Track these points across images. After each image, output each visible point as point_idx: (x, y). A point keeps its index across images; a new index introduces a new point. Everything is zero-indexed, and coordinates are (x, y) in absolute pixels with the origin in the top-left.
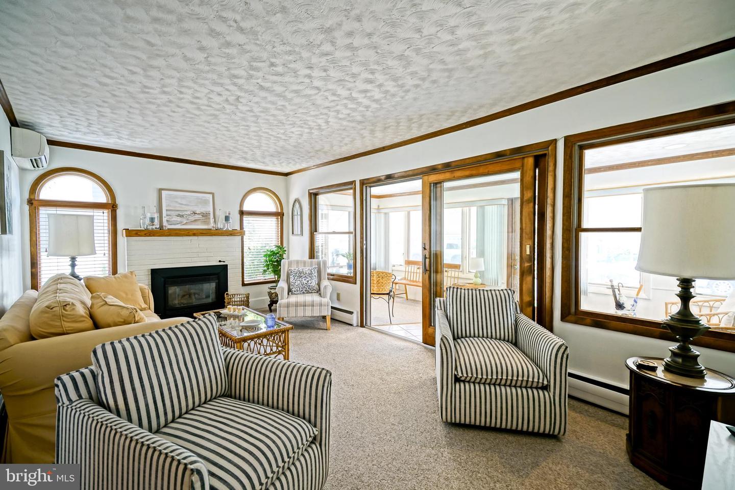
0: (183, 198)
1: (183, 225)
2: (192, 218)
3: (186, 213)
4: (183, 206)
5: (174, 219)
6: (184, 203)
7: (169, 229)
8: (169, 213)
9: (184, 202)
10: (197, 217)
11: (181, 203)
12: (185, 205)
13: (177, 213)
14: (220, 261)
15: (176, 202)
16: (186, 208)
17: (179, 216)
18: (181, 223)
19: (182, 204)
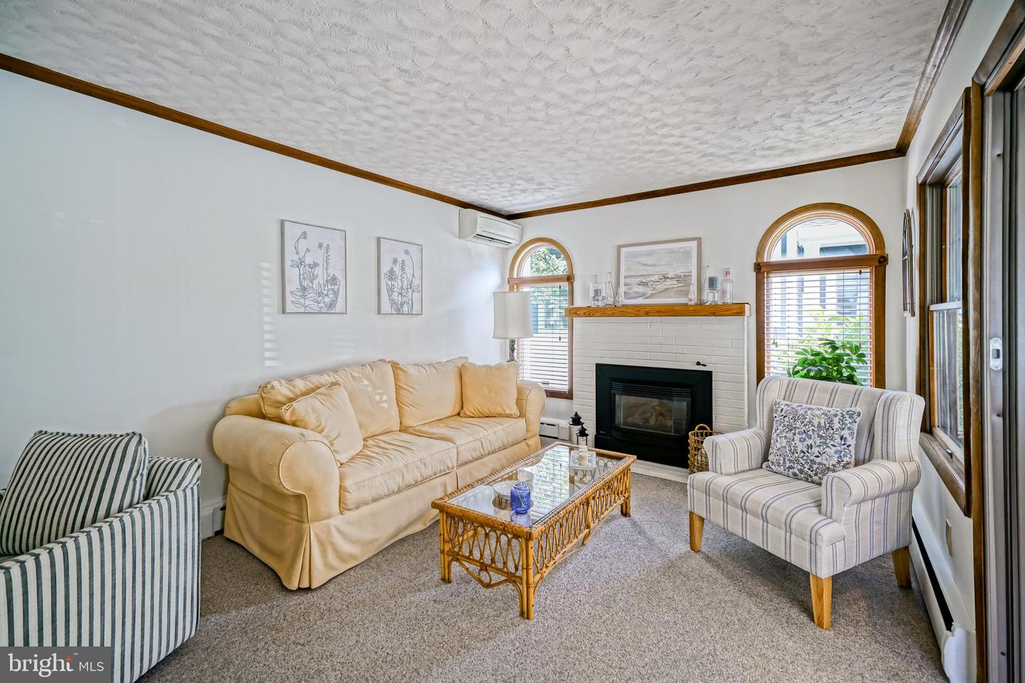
0: (650, 254)
1: (647, 298)
2: (661, 287)
3: (653, 278)
4: (650, 268)
5: (635, 290)
6: (650, 263)
7: (624, 306)
8: (628, 280)
9: (649, 261)
10: (669, 283)
11: (646, 263)
12: (652, 265)
13: (639, 280)
14: (698, 364)
15: (638, 263)
16: (650, 270)
17: (641, 284)
18: (643, 295)
19: (647, 265)
